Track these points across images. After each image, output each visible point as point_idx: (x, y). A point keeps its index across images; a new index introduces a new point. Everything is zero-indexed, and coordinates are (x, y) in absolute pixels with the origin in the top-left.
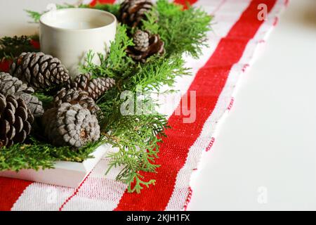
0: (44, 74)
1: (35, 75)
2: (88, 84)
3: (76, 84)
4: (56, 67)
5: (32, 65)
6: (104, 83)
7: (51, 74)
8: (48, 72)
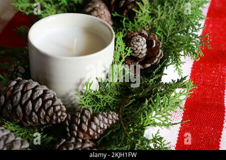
0: (38, 114)
1: (28, 114)
2: (89, 126)
3: (76, 128)
4: (52, 105)
5: (24, 102)
6: (106, 120)
7: (47, 114)
8: (43, 112)
